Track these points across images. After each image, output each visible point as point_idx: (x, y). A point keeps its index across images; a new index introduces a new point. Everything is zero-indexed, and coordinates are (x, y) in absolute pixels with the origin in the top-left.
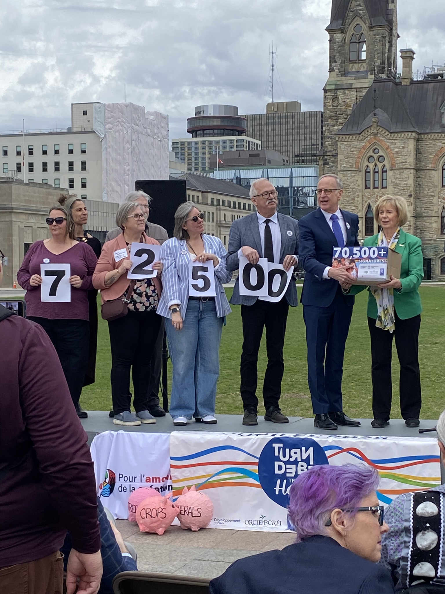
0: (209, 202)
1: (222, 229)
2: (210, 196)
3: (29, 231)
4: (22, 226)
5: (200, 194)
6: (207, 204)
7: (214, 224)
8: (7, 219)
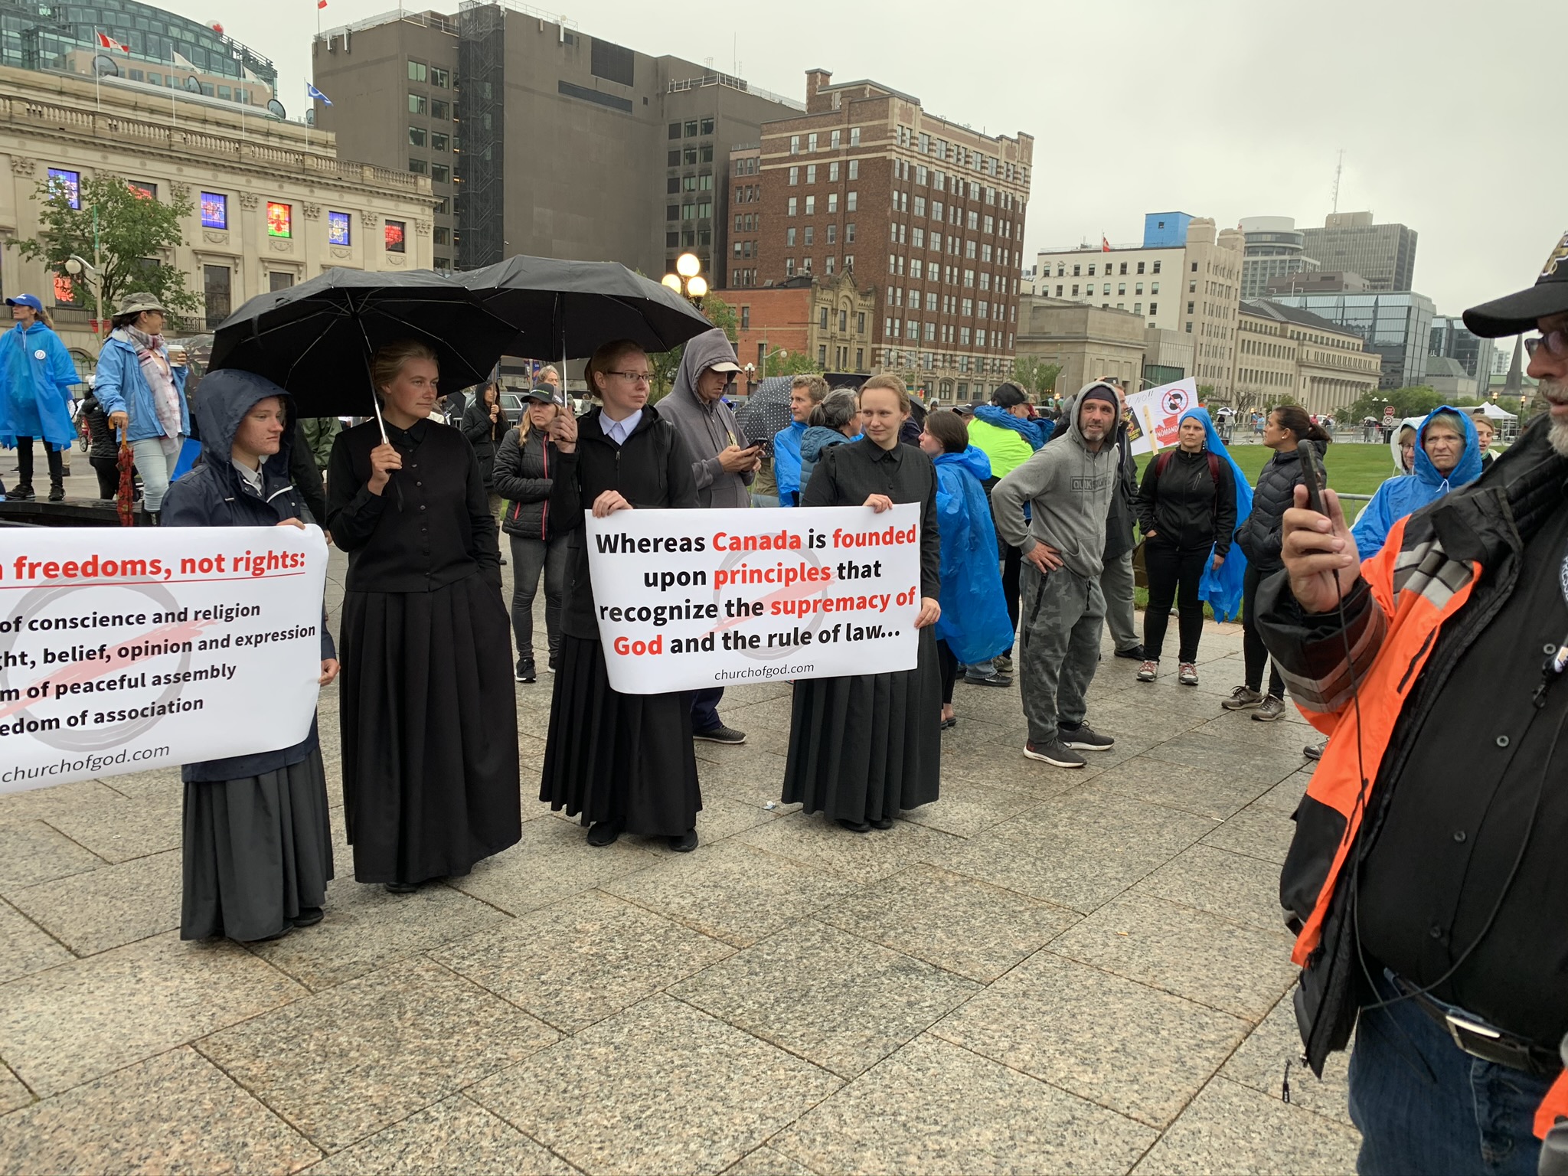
0: (1289, 335)
1: (1303, 369)
2: (1290, 327)
3: (1100, 364)
4: (1094, 359)
5: (1278, 325)
6: (1286, 337)
7: (1294, 362)
8: (1079, 349)
